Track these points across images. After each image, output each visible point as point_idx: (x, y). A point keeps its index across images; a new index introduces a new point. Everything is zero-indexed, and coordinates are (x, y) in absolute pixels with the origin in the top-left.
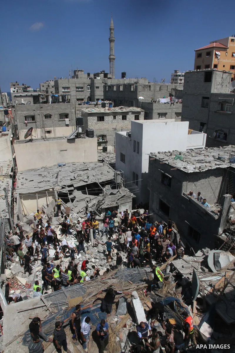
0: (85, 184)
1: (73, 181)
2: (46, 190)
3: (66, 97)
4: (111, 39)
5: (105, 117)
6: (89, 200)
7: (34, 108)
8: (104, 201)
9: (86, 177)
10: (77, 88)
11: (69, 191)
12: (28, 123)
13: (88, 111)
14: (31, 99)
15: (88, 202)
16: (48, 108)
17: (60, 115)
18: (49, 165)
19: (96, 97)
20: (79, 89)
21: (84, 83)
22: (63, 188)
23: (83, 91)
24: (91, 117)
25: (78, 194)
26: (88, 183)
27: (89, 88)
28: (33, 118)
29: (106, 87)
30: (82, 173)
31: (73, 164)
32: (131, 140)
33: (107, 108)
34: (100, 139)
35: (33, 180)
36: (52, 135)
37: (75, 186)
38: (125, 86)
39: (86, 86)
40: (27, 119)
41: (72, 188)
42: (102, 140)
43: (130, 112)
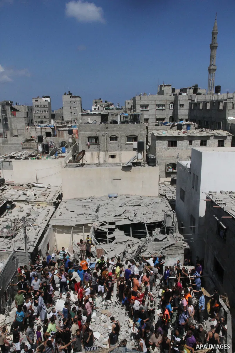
0: (130, 222)
1: (116, 217)
2: (83, 225)
3: (139, 117)
4: (213, 45)
5: (178, 141)
6: (131, 244)
7: (98, 129)
8: (145, 248)
9: (134, 215)
10: (158, 106)
11: (109, 229)
12: (91, 145)
13: (158, 134)
14: (99, 119)
15: (129, 245)
16: (115, 128)
17: (127, 137)
18: (98, 196)
19: (180, 117)
20: (160, 107)
21: (167, 100)
22: (102, 224)
23: (164, 109)
24: (161, 141)
25: (119, 234)
26: (133, 222)
27: (172, 106)
28: (96, 139)
29: (191, 104)
30: (131, 208)
31: (127, 197)
32: (190, 173)
33: (183, 131)
34: (170, 168)
35: (74, 212)
36: (116, 160)
37: (117, 224)
38: (212, 103)
39: (169, 103)
40: (90, 140)
41: (113, 226)
42: (173, 170)
43: (212, 136)
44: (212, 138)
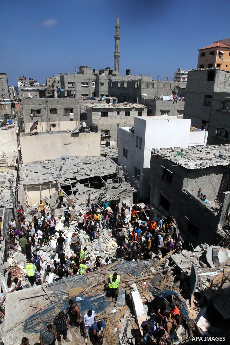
0: (88, 177)
1: (75, 174)
2: (49, 182)
3: (71, 92)
4: (117, 37)
5: (108, 112)
6: (91, 193)
7: (40, 102)
8: (105, 195)
9: (89, 171)
10: (82, 83)
11: (72, 184)
12: (34, 116)
13: (93, 106)
14: (38, 94)
16: (54, 102)
17: (65, 109)
18: (52, 158)
19: (101, 93)
20: (85, 84)
21: (89, 79)
22: (66, 180)
23: (88, 87)
24: (96, 112)
25: (80, 187)
26: (90, 177)
27: (94, 84)
28: (39, 111)
29: (110, 83)
30: (85, 166)
31: (76, 158)
32: (134, 136)
33: (111, 104)
34: (103, 134)
35: (37, 172)
36: (56, 129)
37: (78, 179)
38: (129, 82)
39: (91, 82)
40: (33, 113)
41: (75, 181)
42: (106, 135)
43: (134, 108)
44: (133, 110)
